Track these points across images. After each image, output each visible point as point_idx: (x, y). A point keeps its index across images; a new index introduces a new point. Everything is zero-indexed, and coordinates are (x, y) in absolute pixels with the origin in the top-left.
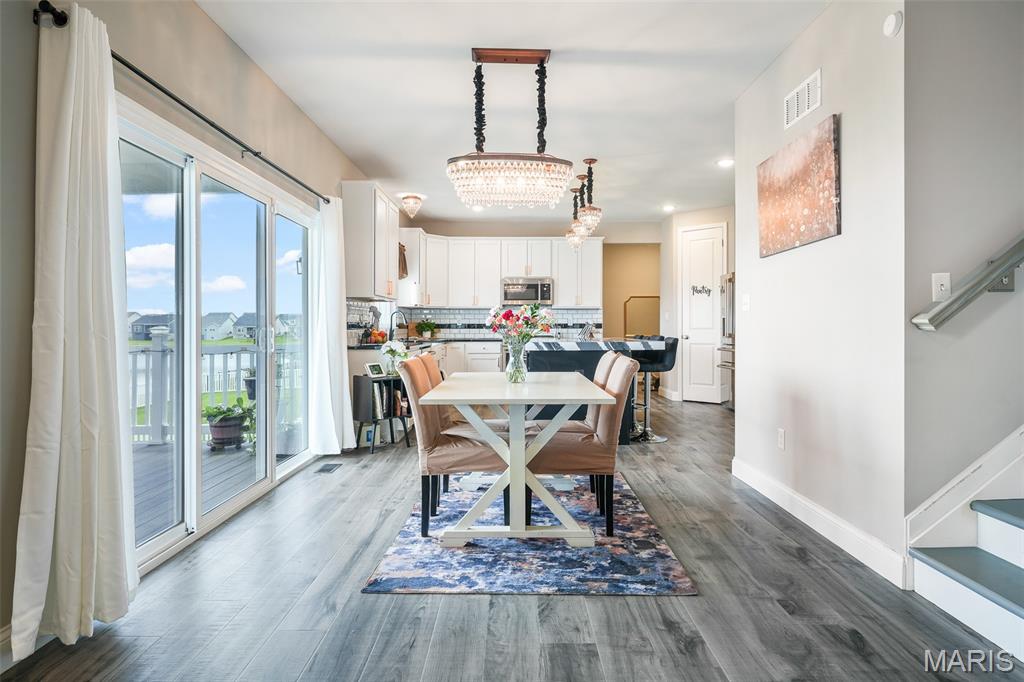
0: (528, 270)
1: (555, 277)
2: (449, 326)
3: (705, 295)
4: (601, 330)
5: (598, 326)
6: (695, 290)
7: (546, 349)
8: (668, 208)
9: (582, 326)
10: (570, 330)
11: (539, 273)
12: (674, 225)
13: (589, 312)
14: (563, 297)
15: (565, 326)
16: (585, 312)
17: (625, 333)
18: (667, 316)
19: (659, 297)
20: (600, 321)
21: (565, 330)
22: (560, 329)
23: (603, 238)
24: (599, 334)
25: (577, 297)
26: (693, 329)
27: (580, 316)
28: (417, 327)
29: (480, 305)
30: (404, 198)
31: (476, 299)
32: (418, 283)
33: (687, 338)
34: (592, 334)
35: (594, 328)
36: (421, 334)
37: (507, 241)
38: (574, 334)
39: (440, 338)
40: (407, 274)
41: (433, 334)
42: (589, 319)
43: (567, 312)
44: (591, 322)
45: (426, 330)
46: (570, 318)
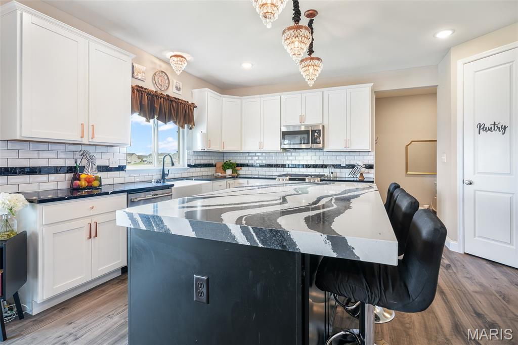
0: (302, 119)
1: (325, 124)
2: (247, 166)
3: (497, 133)
4: (373, 171)
5: (369, 167)
6: (481, 128)
8: (444, 35)
9: (353, 166)
10: (343, 170)
11: (312, 120)
12: (453, 60)
13: (361, 154)
14: (333, 141)
15: (339, 166)
16: (357, 154)
17: (407, 171)
18: (444, 158)
19: (436, 141)
20: (372, 162)
21: (338, 170)
22: (333, 170)
23: (372, 84)
24: (371, 175)
25: (346, 140)
26: (479, 173)
27: (352, 158)
28: (223, 166)
29: (266, 149)
30: (171, 57)
31: (261, 144)
32: (204, 131)
33: (471, 184)
34: (362, 174)
35: (364, 169)
36: (225, 171)
37: (285, 96)
38: (346, 174)
39: (239, 175)
40: (194, 125)
41: (234, 171)
42: (360, 161)
43: (339, 154)
44: (361, 163)
45: (228, 169)
46: (343, 160)
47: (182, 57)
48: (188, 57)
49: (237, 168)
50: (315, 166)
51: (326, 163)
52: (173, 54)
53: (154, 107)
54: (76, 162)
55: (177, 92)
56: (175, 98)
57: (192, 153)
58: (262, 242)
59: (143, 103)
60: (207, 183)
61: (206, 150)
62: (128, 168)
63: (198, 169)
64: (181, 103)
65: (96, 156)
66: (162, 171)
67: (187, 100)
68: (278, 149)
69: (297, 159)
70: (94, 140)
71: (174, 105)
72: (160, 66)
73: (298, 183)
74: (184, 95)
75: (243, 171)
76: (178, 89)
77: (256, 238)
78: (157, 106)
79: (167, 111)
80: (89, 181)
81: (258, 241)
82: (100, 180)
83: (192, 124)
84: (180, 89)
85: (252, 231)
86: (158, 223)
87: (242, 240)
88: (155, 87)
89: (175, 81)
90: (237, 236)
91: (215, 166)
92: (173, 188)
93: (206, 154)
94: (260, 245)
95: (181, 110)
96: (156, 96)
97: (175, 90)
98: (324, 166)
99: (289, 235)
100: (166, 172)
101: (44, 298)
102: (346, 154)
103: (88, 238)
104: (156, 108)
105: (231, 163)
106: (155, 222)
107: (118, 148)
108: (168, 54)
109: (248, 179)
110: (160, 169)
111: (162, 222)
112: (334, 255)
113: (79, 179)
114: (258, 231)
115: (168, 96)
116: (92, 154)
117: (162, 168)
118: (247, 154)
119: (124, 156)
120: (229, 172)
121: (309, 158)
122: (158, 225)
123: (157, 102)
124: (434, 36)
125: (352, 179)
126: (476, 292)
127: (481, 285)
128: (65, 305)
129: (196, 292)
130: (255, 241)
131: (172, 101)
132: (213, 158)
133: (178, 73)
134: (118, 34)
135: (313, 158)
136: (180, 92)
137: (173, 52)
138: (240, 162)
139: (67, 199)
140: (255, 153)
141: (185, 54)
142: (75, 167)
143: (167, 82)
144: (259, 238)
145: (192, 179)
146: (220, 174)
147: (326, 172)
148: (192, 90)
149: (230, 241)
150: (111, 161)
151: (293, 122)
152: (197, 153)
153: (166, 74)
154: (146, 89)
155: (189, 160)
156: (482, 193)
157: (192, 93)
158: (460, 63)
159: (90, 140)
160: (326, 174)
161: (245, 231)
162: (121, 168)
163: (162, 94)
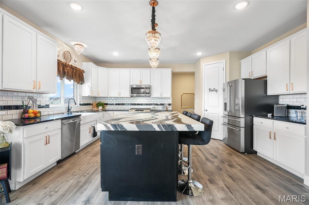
0: (141, 82)
1: (152, 85)
3: (215, 92)
4: (171, 106)
5: (169, 105)
6: (210, 90)
7: (112, 129)
8: (199, 54)
9: (163, 105)
10: (159, 106)
11: (145, 83)
12: (201, 63)
14: (155, 93)
15: (157, 105)
16: (165, 99)
17: (181, 107)
18: (198, 101)
19: (194, 94)
20: (171, 103)
21: (156, 106)
22: (154, 106)
23: (172, 69)
24: (170, 108)
25: (161, 93)
26: (209, 107)
27: (162, 101)
28: (97, 105)
29: (122, 96)
30: (75, 45)
31: (119, 93)
32: (90, 86)
33: (207, 111)
34: (167, 108)
35: (168, 106)
36: (98, 107)
37: (132, 70)
38: (160, 108)
39: (106, 109)
40: (84, 82)
41: (103, 107)
42: (166, 102)
43: (157, 99)
44: (166, 103)
45: (100, 106)
46: (159, 101)
47: (81, 45)
48: (85, 46)
49: (105, 106)
50: (147, 104)
51: (151, 103)
52: (76, 43)
53: (65, 71)
54: (23, 103)
55: (75, 63)
56: (75, 67)
57: (81, 98)
58: (165, 129)
59: (60, 69)
60: (94, 114)
61: (90, 96)
62: (50, 106)
63: (84, 106)
64: (78, 70)
65: (38, 99)
66: (68, 107)
67: (80, 68)
68: (129, 96)
69: (137, 101)
70: (40, 90)
71: (74, 71)
72: (66, 48)
73: (141, 113)
74: (78, 65)
75: (108, 107)
76: (75, 62)
77: (163, 128)
78: (66, 71)
79: (71, 74)
80: (35, 113)
81: (163, 129)
82: (40, 113)
83: (83, 81)
84: (76, 61)
85: (161, 126)
86: (121, 127)
87: (158, 129)
88: (64, 60)
89: (74, 57)
90: (156, 128)
91: (92, 105)
92: (81, 116)
93: (90, 98)
94: (164, 130)
95: (78, 74)
96: (66, 66)
97: (73, 62)
98: (151, 104)
99: (174, 126)
100: (70, 108)
101: (25, 178)
102: (160, 99)
103: (45, 145)
104: (66, 72)
105: (102, 103)
106: (119, 126)
107: (45, 94)
108: (73, 43)
109: (113, 111)
110: (67, 107)
111: (123, 127)
112: (188, 130)
113: (27, 113)
114: (164, 126)
115: (71, 65)
116: (35, 98)
117: (68, 106)
118: (107, 98)
119: (48, 99)
120: (101, 108)
121: (143, 100)
122: (120, 128)
123: (66, 69)
124: (196, 54)
125: (163, 110)
126: (210, 148)
127: (211, 146)
128: (34, 182)
129: (137, 151)
130: (162, 129)
131: (73, 68)
132: (91, 100)
133: (79, 54)
134: (47, 29)
135: (145, 100)
136: (76, 64)
137: (77, 42)
138: (106, 102)
139: (36, 123)
140: (111, 98)
141: (83, 44)
142: (22, 106)
143: (70, 57)
144: (164, 128)
145: (84, 112)
146: (95, 109)
147: (151, 107)
148: (82, 63)
149: (153, 130)
150: (42, 102)
151: (136, 83)
152: (84, 98)
153: (69, 53)
154: (61, 61)
155: (80, 101)
156: (210, 114)
157: (82, 64)
158: (203, 65)
159: (38, 90)
160: (151, 108)
161: (159, 126)
162: (47, 106)
163: (68, 64)
